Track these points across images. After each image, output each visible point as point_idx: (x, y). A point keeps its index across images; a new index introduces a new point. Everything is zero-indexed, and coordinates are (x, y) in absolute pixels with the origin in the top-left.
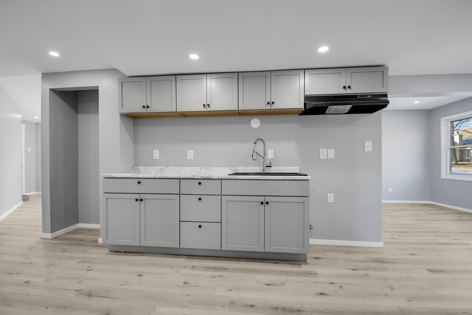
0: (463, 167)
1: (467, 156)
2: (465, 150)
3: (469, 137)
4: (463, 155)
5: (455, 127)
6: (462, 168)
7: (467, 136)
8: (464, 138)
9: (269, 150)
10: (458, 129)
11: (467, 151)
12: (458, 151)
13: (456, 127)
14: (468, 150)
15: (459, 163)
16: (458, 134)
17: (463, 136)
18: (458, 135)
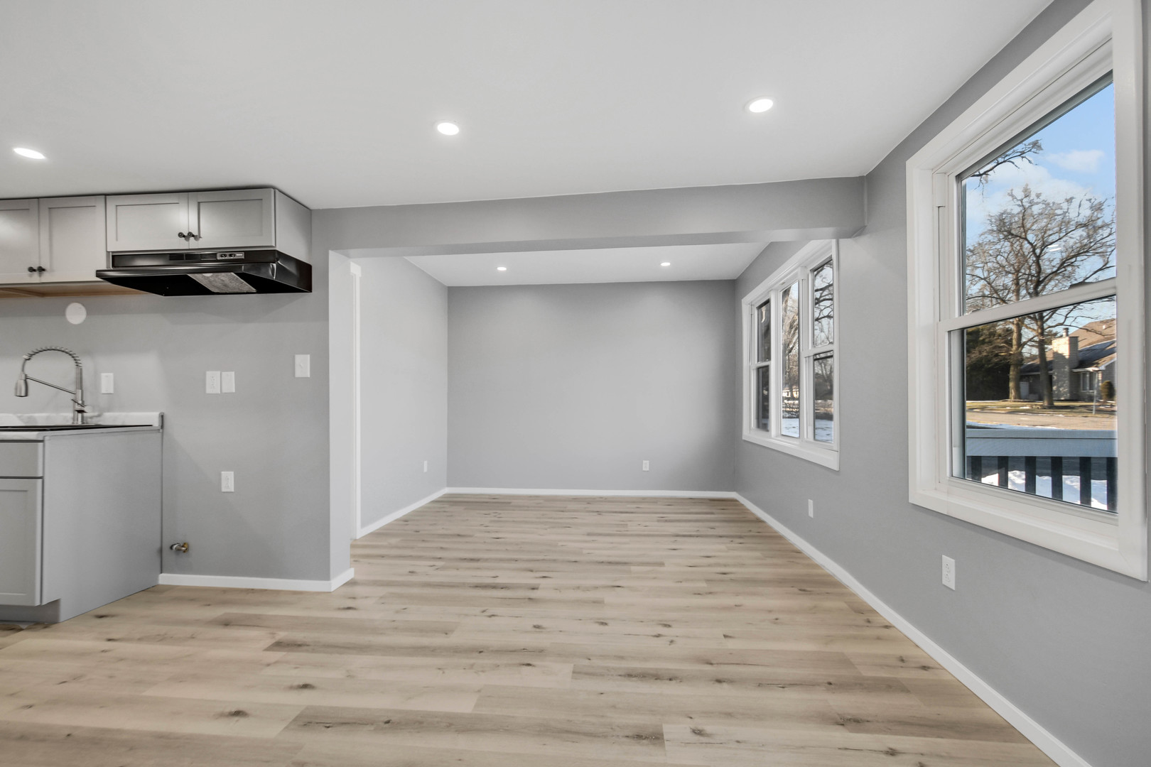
0: (1063, 414)
1: (1088, 388)
2: (1085, 373)
3: (1098, 341)
4: (1078, 386)
5: (1047, 320)
6: (1061, 415)
7: (1094, 340)
8: (1082, 345)
9: (103, 375)
10: (1062, 322)
11: (1088, 376)
12: (1068, 375)
13: (1050, 317)
14: (1091, 373)
15: (1056, 404)
16: (1067, 335)
17: (1079, 339)
18: (1067, 338)
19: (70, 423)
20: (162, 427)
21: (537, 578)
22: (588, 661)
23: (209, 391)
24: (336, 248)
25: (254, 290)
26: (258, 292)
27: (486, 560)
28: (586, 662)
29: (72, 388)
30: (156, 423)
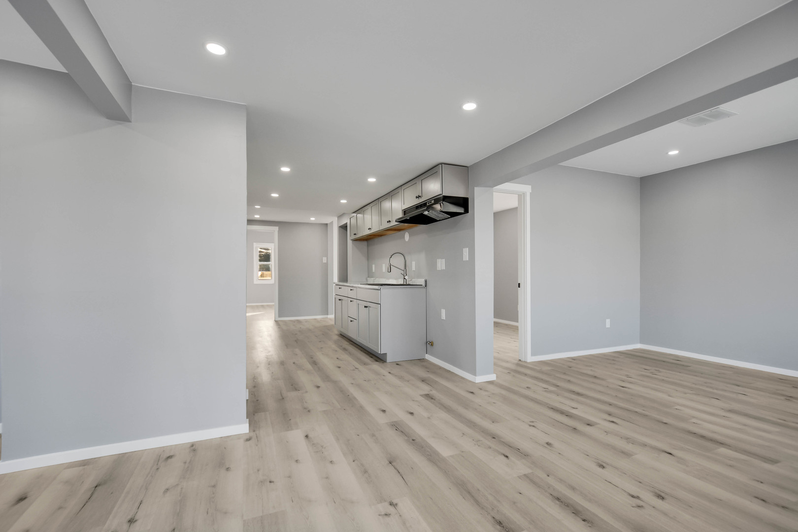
9: (412, 263)
19: (402, 283)
20: (426, 286)
21: (605, 420)
22: (546, 476)
23: (438, 269)
24: (477, 186)
25: (450, 216)
26: (451, 217)
27: (587, 397)
28: (543, 475)
29: (403, 269)
30: (423, 284)
